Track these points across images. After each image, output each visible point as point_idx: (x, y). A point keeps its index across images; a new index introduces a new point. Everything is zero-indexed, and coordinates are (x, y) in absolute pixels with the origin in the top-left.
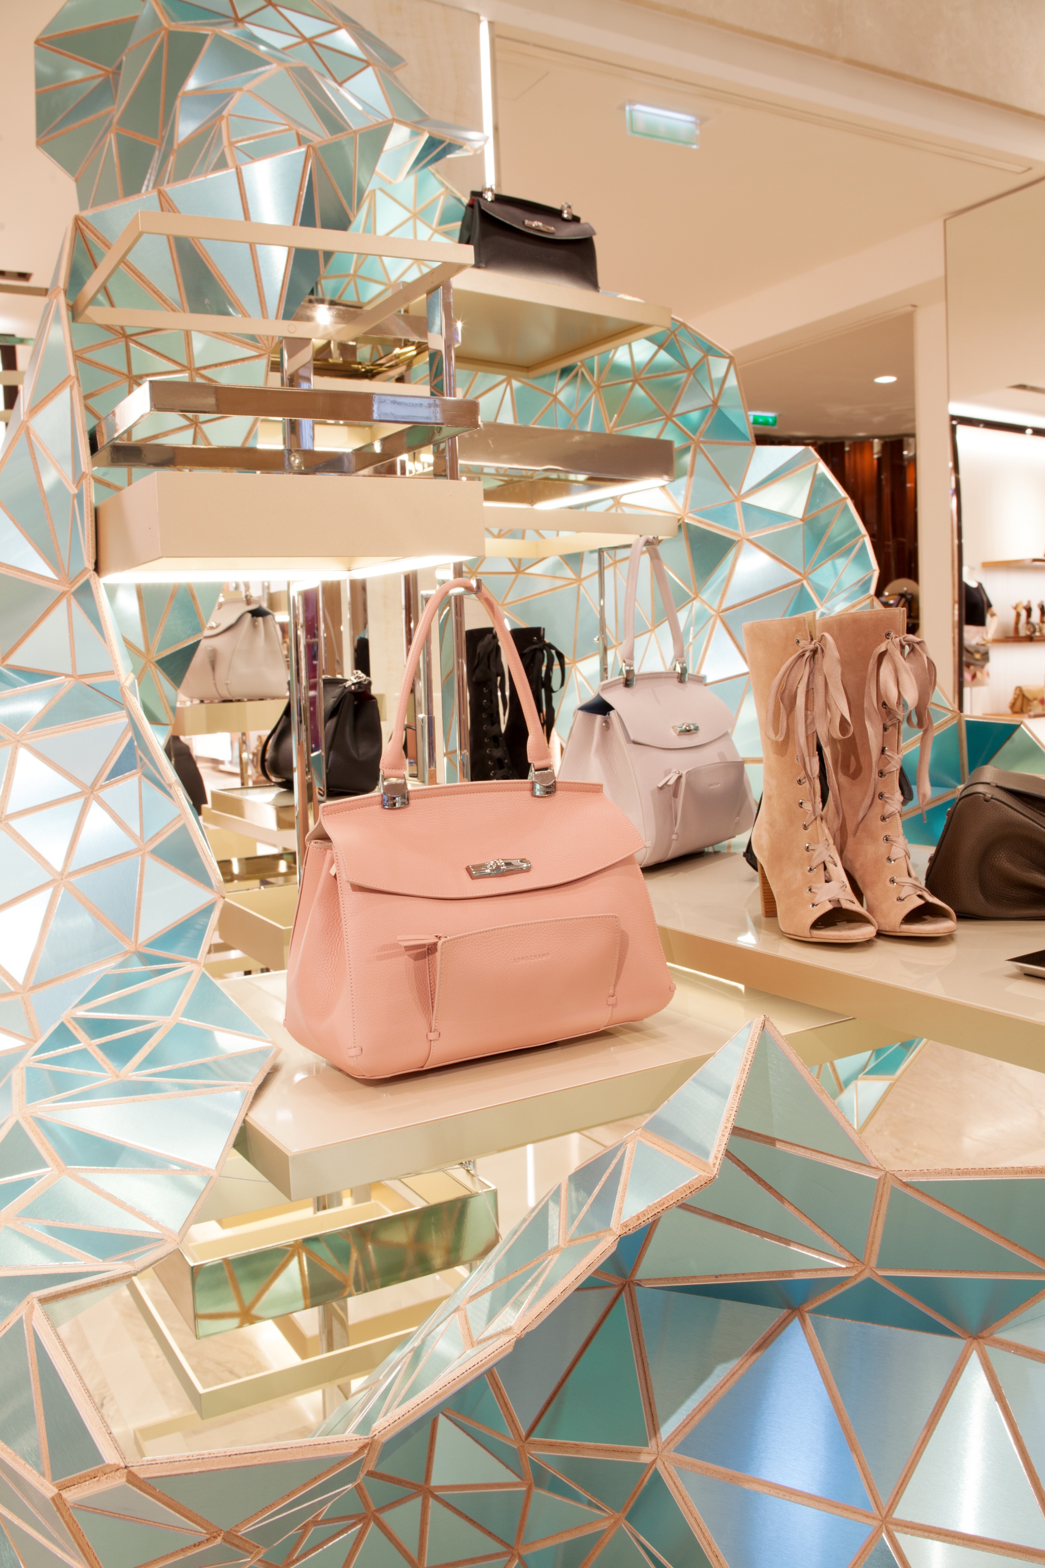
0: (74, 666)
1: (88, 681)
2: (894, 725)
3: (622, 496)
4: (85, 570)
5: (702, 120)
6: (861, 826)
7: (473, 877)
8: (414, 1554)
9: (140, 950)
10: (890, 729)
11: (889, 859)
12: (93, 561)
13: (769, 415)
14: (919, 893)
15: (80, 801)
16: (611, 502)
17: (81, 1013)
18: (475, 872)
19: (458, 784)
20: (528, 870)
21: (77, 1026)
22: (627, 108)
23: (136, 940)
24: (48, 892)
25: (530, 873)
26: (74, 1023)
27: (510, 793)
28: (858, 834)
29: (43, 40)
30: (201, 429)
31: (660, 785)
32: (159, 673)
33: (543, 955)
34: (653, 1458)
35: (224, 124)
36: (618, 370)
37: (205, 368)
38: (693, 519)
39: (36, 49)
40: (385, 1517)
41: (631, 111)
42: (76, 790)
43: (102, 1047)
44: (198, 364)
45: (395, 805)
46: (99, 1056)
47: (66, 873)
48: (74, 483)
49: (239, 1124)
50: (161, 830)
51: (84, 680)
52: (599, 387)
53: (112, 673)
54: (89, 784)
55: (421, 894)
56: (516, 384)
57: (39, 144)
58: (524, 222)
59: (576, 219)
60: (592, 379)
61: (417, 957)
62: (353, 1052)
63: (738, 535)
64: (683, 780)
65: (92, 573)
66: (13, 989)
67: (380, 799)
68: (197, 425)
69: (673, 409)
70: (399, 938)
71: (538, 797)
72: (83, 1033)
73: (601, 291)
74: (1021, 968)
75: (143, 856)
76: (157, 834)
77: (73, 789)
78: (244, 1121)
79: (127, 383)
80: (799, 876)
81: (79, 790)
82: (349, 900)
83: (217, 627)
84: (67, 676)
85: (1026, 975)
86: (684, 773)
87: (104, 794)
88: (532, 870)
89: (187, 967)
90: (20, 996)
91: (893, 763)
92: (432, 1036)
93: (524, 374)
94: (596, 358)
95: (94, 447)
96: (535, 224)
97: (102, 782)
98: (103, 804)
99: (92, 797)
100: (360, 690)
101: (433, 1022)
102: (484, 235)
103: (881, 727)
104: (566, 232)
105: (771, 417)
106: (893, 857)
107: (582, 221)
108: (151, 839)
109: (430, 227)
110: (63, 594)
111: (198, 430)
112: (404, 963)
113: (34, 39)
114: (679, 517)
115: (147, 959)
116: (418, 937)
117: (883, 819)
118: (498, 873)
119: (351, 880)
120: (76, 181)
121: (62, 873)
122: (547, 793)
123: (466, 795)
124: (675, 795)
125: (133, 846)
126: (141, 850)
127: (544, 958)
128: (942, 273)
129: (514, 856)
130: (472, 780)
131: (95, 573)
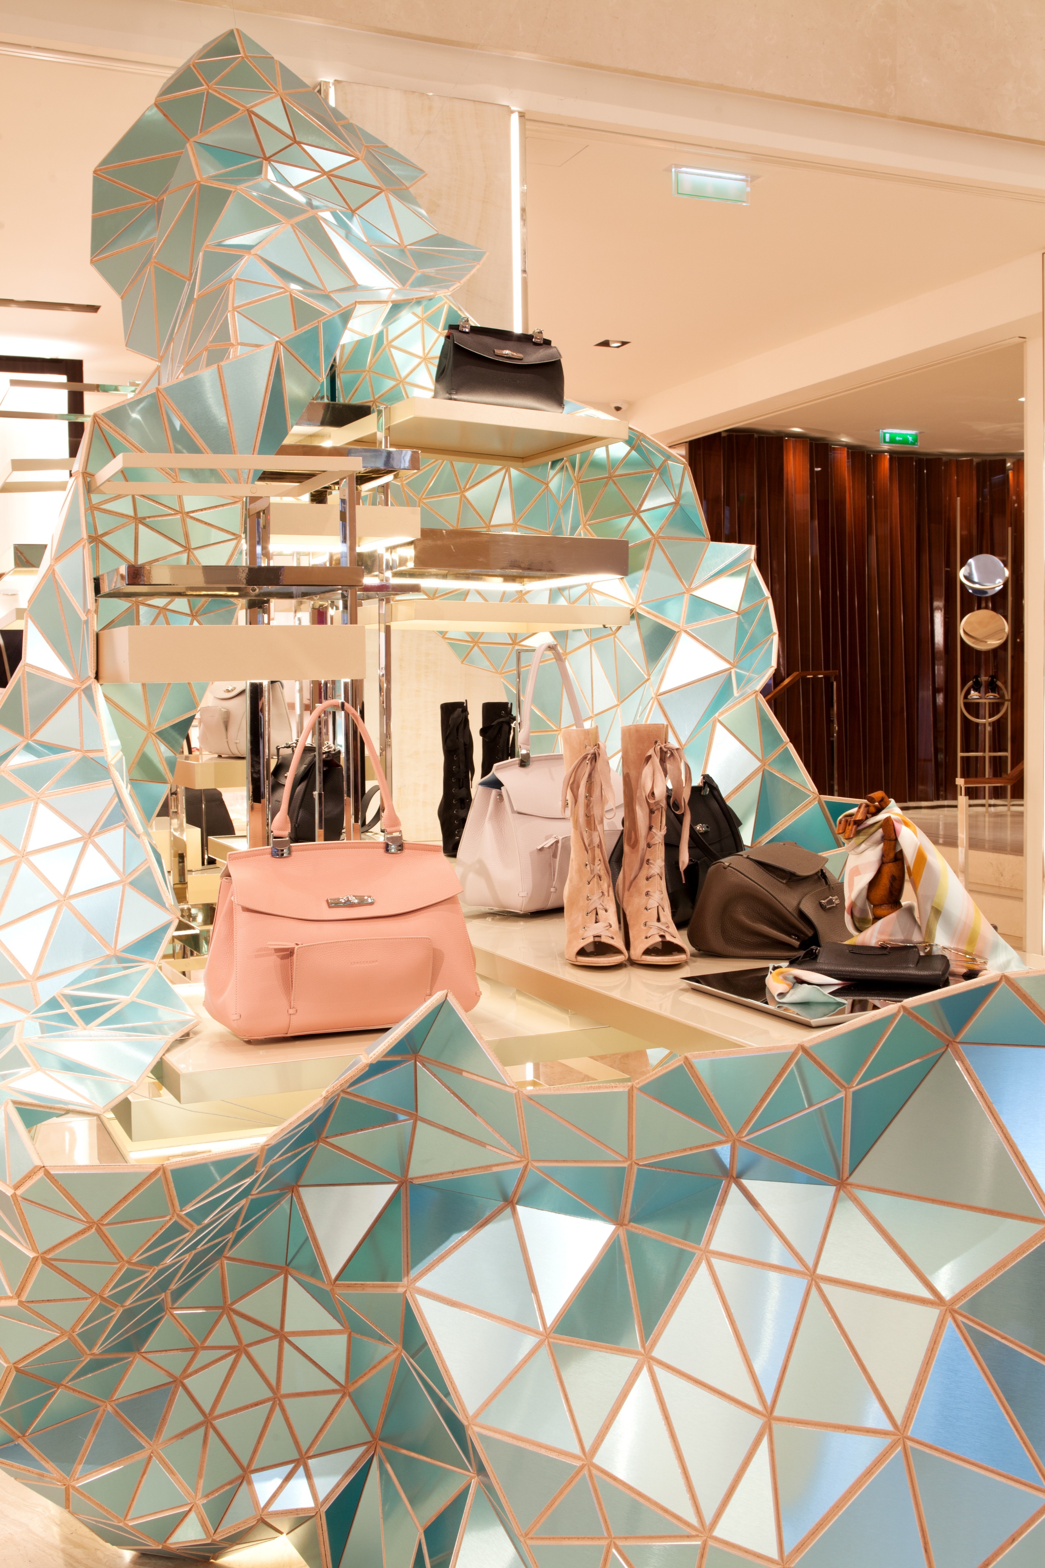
0: (82, 743)
1: (91, 755)
2: (658, 809)
3: (593, 583)
4: (88, 678)
5: (752, 179)
6: (634, 883)
7: (330, 907)
8: (274, 1382)
9: (118, 954)
10: (656, 812)
11: (646, 909)
12: (94, 672)
13: (909, 434)
14: (662, 933)
15: (81, 844)
16: (584, 588)
17: (68, 991)
18: (334, 904)
19: (352, 841)
20: (372, 904)
21: (64, 999)
22: (673, 170)
23: (115, 947)
24: (54, 909)
25: (373, 906)
26: (62, 997)
27: (368, 850)
28: (631, 889)
29: (100, 170)
30: (193, 553)
31: (539, 847)
32: (159, 741)
33: (373, 962)
34: (405, 1289)
35: (231, 286)
36: (596, 465)
37: (193, 512)
38: (643, 610)
39: (94, 177)
40: (251, 1350)
41: (677, 173)
42: (79, 835)
43: (78, 1012)
44: (187, 510)
45: (282, 855)
46: (76, 1018)
47: (67, 896)
48: (84, 612)
49: (157, 1059)
50: (137, 868)
51: (89, 754)
52: (578, 482)
53: (102, 751)
54: (88, 832)
55: (290, 916)
56: (514, 472)
57: (92, 262)
58: (494, 351)
59: (547, 343)
60: (574, 474)
61: (283, 958)
62: (236, 1017)
63: (678, 627)
64: (560, 845)
65: (93, 680)
66: (24, 977)
67: (270, 850)
68: (189, 551)
69: (641, 505)
70: (269, 943)
71: (393, 853)
72: (67, 1003)
73: (567, 408)
74: (690, 984)
75: (124, 886)
76: (134, 870)
77: (76, 835)
78: (161, 1058)
79: (134, 524)
80: (580, 919)
81: (80, 836)
82: (241, 917)
83: (232, 690)
84: (77, 750)
85: (693, 989)
86: (560, 838)
87: (98, 840)
88: (375, 904)
89: (146, 966)
90: (30, 983)
91: (656, 838)
92: (291, 1011)
93: (520, 464)
94: (578, 456)
95: (97, 590)
96: (507, 352)
97: (97, 830)
98: (97, 847)
99: (89, 841)
100: (328, 759)
101: (292, 1002)
102: (456, 365)
103: (648, 810)
104: (535, 357)
105: (910, 435)
106: (649, 907)
107: (553, 345)
108: (130, 874)
109: (437, 331)
110: (76, 690)
111: (190, 553)
112: (274, 960)
113: (93, 169)
114: (631, 607)
115: (120, 960)
116: (283, 943)
117: (647, 879)
118: (349, 904)
119: (242, 904)
120: (122, 298)
121: (65, 896)
122: (400, 850)
123: (334, 850)
124: (555, 856)
125: (117, 878)
126: (123, 882)
127: (373, 964)
128: (1041, 310)
129: (363, 892)
130: (325, 840)
131: (95, 681)
